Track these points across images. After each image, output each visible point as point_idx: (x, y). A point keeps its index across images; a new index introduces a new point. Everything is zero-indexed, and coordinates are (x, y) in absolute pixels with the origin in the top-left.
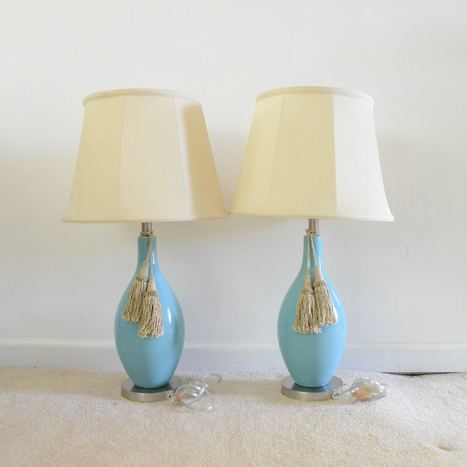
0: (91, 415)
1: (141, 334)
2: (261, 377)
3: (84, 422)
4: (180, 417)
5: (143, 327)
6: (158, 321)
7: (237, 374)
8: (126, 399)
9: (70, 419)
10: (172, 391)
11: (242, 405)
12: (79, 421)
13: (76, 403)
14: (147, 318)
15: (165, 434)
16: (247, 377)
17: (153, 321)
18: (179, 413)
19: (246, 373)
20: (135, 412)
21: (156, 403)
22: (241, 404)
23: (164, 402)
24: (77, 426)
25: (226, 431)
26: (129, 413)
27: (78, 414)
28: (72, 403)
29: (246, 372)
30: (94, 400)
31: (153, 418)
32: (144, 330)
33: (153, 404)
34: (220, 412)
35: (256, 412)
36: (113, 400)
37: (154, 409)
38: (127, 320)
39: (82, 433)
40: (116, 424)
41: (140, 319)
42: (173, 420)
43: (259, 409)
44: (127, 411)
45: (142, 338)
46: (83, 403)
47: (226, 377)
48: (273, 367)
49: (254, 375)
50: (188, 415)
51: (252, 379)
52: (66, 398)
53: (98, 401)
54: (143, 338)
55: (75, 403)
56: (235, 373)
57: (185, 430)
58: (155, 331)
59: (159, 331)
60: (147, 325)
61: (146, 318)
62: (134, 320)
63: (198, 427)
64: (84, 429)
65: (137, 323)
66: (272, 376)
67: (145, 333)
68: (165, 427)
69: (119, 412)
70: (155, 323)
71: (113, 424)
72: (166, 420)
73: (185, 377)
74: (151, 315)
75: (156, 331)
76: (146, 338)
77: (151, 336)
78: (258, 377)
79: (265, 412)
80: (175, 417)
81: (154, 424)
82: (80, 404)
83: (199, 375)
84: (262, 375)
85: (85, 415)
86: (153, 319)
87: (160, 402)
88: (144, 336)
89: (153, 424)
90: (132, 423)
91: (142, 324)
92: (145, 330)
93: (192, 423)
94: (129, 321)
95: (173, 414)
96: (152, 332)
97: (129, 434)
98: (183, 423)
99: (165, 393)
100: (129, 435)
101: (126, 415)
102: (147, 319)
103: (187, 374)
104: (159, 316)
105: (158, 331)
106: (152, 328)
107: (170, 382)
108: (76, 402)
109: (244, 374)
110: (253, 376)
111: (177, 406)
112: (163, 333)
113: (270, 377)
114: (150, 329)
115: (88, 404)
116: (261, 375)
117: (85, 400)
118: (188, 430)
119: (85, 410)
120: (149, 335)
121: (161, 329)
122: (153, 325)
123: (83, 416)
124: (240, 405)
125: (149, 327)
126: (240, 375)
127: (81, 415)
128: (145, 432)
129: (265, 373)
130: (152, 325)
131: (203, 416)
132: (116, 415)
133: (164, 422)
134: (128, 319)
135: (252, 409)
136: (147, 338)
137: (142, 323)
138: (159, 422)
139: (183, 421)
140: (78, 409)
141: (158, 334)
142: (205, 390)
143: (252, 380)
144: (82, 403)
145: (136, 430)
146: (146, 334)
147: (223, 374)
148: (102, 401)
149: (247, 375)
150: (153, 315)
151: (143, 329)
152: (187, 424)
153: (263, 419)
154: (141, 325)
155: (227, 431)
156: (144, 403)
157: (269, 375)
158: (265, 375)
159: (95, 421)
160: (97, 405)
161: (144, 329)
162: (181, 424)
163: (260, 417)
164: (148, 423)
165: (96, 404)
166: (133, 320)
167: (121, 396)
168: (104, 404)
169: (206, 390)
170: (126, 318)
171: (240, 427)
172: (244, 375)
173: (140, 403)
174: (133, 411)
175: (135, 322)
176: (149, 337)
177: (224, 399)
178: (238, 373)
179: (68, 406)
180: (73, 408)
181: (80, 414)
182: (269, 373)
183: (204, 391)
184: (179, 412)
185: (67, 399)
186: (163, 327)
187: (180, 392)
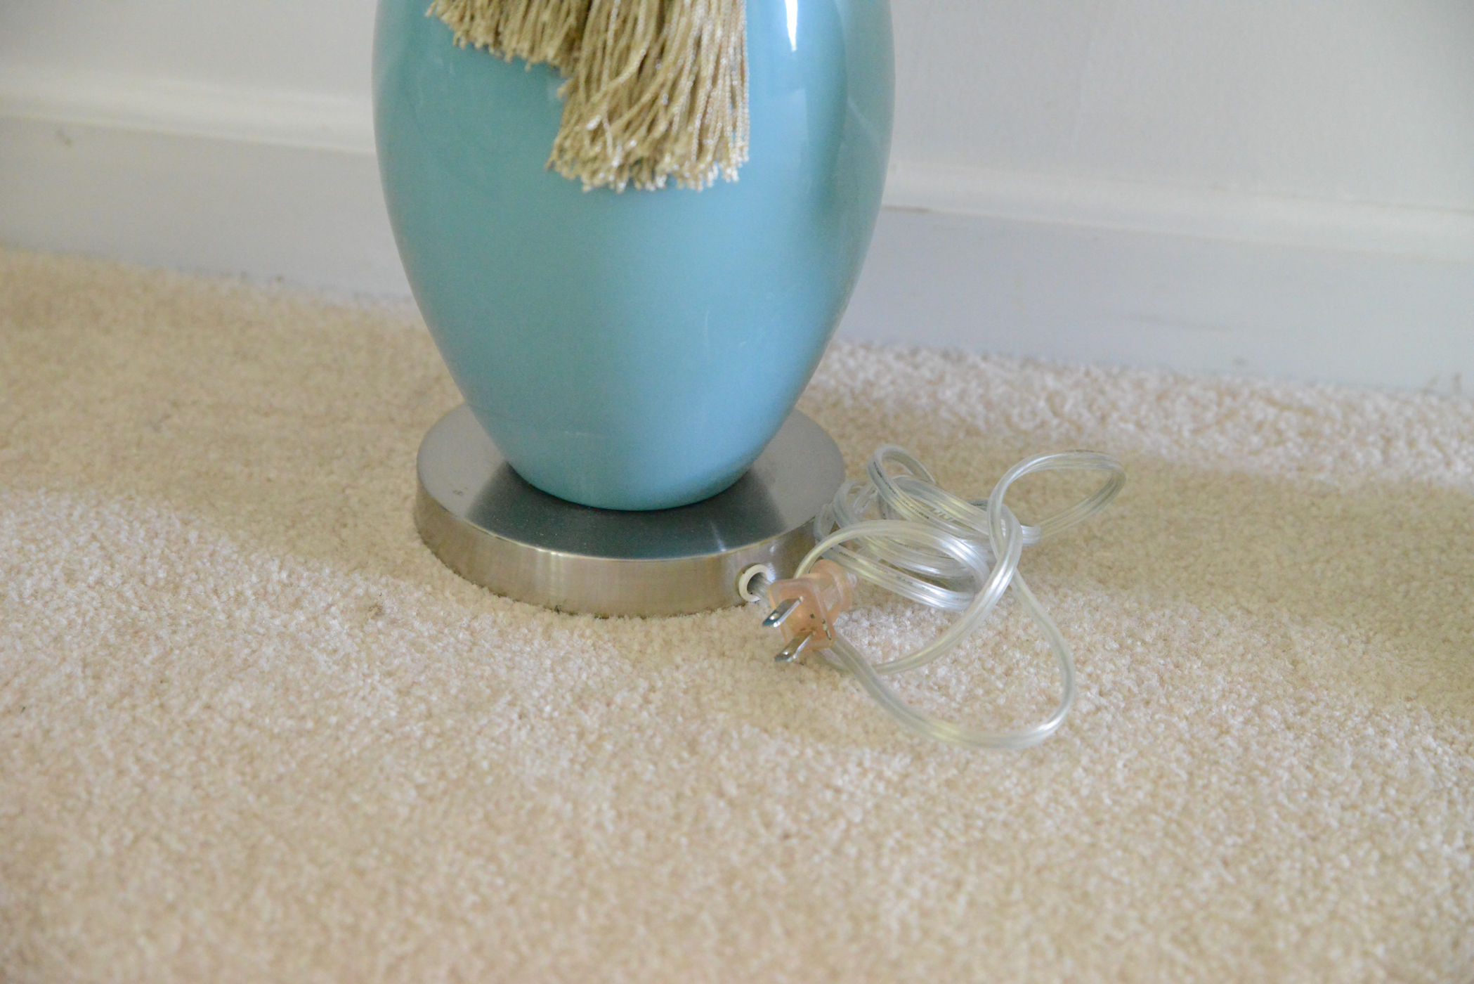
0: (193, 710)
1: (574, 161)
2: (1385, 452)
3: (146, 768)
4: (828, 786)
5: (593, 110)
6: (707, 71)
7: (1209, 416)
8: (449, 572)
9: (47, 733)
10: (772, 545)
11: (1267, 709)
12: (110, 755)
13: (100, 582)
14: (623, 43)
15: (728, 951)
16: (1280, 450)
17: (671, 76)
18: (821, 747)
19: (1272, 412)
20: (511, 704)
21: (655, 624)
22: (1261, 702)
23: (714, 619)
24: (90, 803)
25: (1172, 962)
26: (468, 707)
27: (109, 688)
28: (70, 577)
29: (1271, 401)
30: (227, 559)
31: (634, 776)
32: (597, 134)
33: (633, 631)
34: (1113, 765)
35: (1383, 792)
36: (357, 577)
37: (643, 685)
38: (467, 33)
39: (122, 882)
40: (370, 808)
41: (572, 42)
42: (781, 815)
43: (1401, 768)
44: (455, 685)
45: (578, 182)
46: (150, 581)
47: (1131, 427)
48: (1457, 378)
49: (1327, 429)
50: (888, 773)
51: (1321, 469)
52: (27, 534)
53: (254, 579)
54: (587, 188)
55: (91, 580)
56: (1192, 400)
57: (873, 918)
58: (685, 145)
59: (710, 143)
60: (624, 94)
61: (617, 36)
62: (526, 45)
63: (962, 899)
64: (137, 839)
65: (549, 71)
66: (1457, 452)
67: (603, 157)
68: (729, 878)
69: (399, 692)
70: (685, 84)
71: (354, 807)
72: (731, 803)
73: (848, 402)
74: (661, 22)
75: (689, 143)
76: (606, 188)
77: (645, 175)
78: (1359, 456)
79: (1451, 802)
80: (791, 774)
81: (649, 837)
82: (129, 594)
83: (949, 393)
84: (1388, 441)
85: (156, 702)
86: (669, 57)
87: (687, 621)
88: (594, 173)
89: (638, 835)
90: (487, 816)
91: (588, 80)
92: (610, 131)
93: (921, 851)
94: (486, 47)
95: (782, 752)
96: (658, 148)
97: (464, 921)
98: (852, 850)
99: (726, 556)
100: (461, 930)
101: (449, 722)
102: (628, 48)
103: (861, 376)
104: (719, 33)
105: (701, 148)
106: (661, 127)
107: (760, 467)
108: (96, 573)
109: (1259, 416)
110: (1322, 442)
111: (807, 673)
112: (739, 154)
113: (1448, 464)
114: (643, 130)
115: (183, 593)
116: (1381, 443)
117: (164, 559)
118: (895, 925)
119: (155, 651)
120: (636, 166)
121: (729, 128)
122: (671, 99)
123: (139, 712)
124: (1257, 709)
125: (636, 109)
126: (1229, 425)
127: (126, 702)
128: (582, 913)
129: (1409, 424)
130: (663, 100)
131: (996, 794)
132: (375, 723)
133: (719, 824)
134: (482, 36)
135: (1348, 761)
136: (622, 185)
137: (582, 70)
138: (678, 818)
139: (850, 824)
140: (112, 638)
141: (702, 166)
142: (1014, 578)
143: (1322, 476)
144: (143, 581)
145: (513, 887)
146: (616, 163)
147: (1115, 406)
148: (284, 575)
149: (1282, 425)
150: (677, 25)
151: (592, 125)
152: (885, 862)
153: (1446, 871)
154: (575, 89)
155: (1179, 971)
156: (572, 614)
157: (1435, 443)
158: (1411, 443)
159: (222, 763)
160: (243, 614)
161: (600, 125)
162: (837, 851)
163: (1420, 854)
164: (599, 826)
165: (239, 599)
166: (515, 43)
167: (417, 544)
168: (297, 604)
169: (1019, 578)
170: (462, 19)
171: (1281, 945)
172: (1260, 426)
173: (549, 616)
174: (496, 694)
175: (535, 59)
176: (631, 183)
177: (1131, 635)
178: (1219, 404)
179: (38, 605)
180: (71, 624)
181: (123, 695)
182: (1437, 430)
183: (1009, 588)
184: (822, 737)
185: (34, 540)
186: (743, 112)
187: (830, 567)
